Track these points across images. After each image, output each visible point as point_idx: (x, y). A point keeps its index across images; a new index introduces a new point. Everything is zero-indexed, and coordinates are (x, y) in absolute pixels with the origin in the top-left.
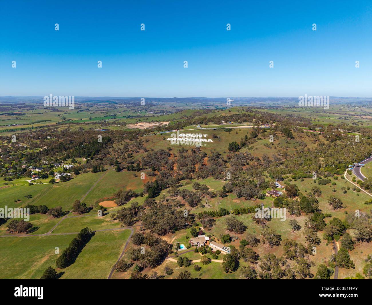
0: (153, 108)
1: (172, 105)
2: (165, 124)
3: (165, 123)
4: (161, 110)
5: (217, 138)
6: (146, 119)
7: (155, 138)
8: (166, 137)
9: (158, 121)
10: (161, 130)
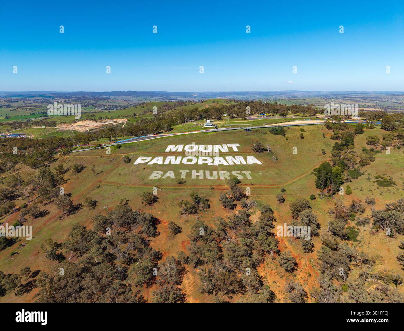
0: (102, 102)
1: (126, 99)
3: (121, 121)
4: (113, 105)
5: (265, 151)
6: (91, 115)
7: (101, 157)
8: (132, 153)
9: (110, 117)
10: (117, 135)
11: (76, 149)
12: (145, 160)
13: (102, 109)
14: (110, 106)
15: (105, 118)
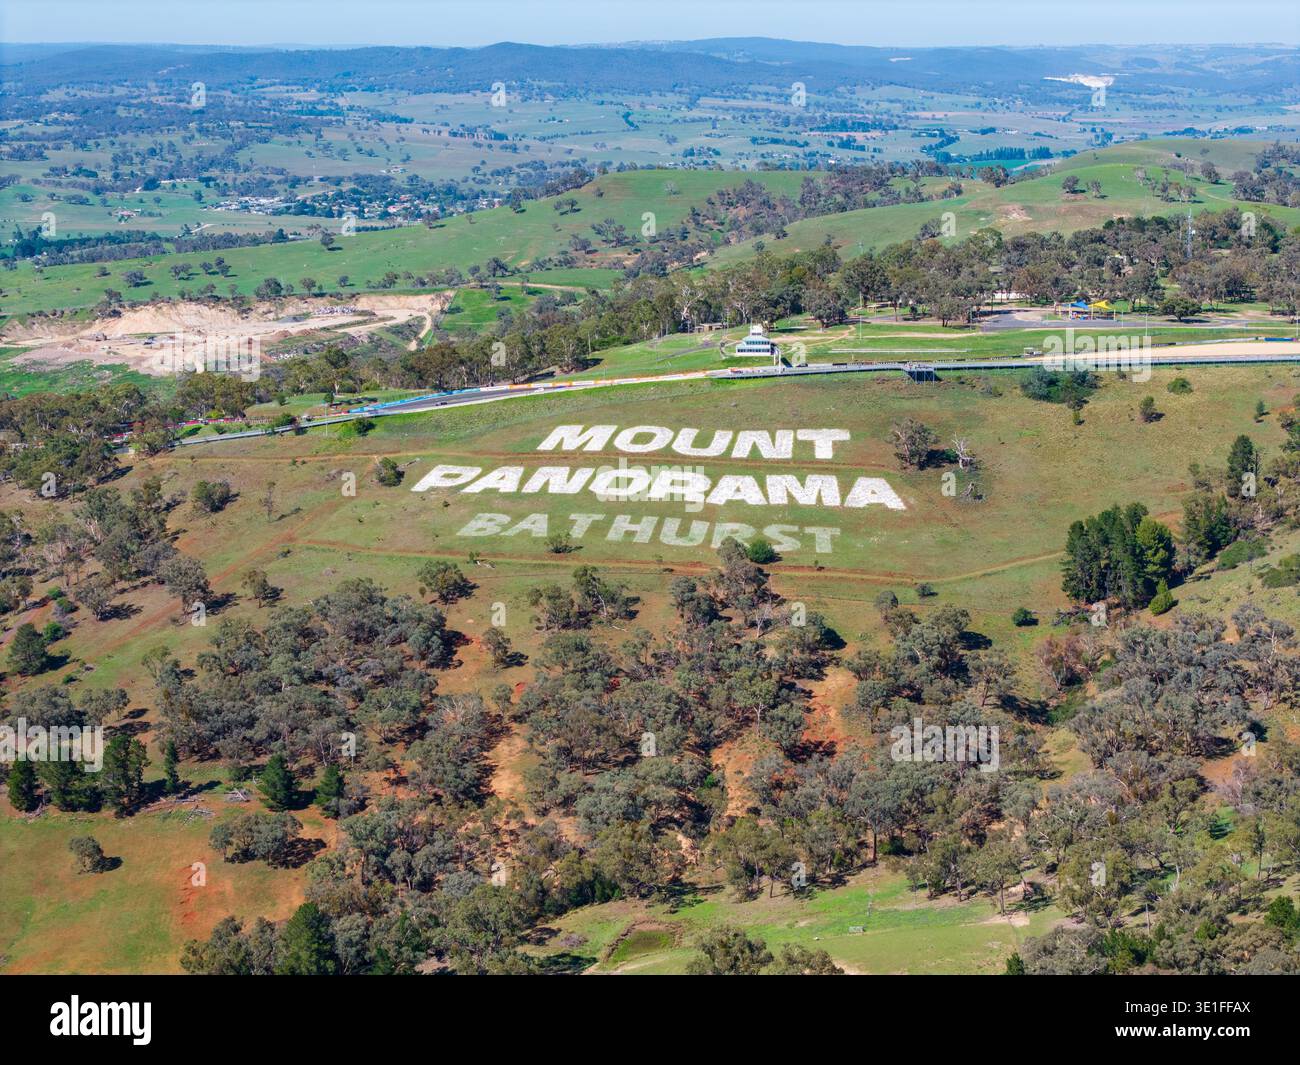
0: (275, 153)
1: (470, 123)
2: (401, 317)
3: (398, 309)
4: (358, 179)
5: (951, 462)
6: (206, 267)
7: (294, 463)
8: (411, 454)
9: (328, 282)
10: (362, 382)
11: (194, 432)
12: (457, 476)
13: (277, 212)
14: (338, 182)
15: (300, 290)
